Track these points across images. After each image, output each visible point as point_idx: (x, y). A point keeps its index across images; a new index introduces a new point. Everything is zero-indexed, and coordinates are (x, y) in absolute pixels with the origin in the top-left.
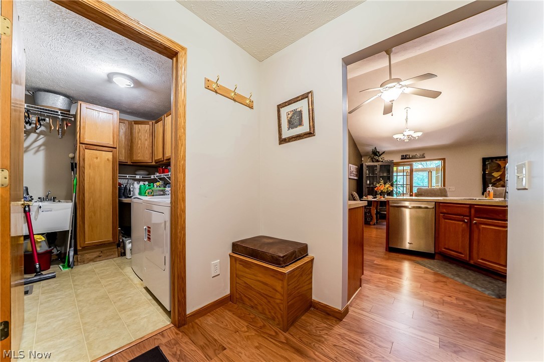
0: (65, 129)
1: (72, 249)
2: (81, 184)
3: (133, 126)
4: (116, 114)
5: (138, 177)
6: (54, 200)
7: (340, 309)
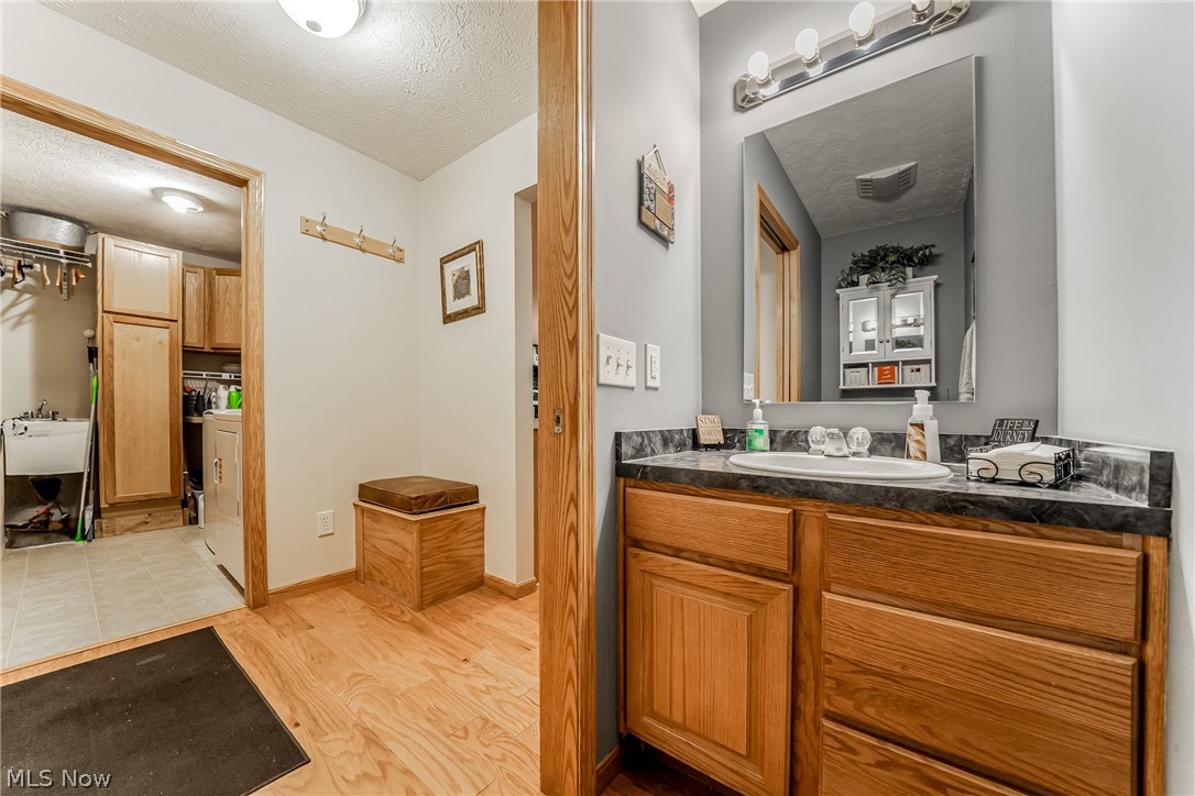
0: (74, 283)
1: (91, 507)
2: (107, 387)
3: (213, 278)
4: (176, 256)
5: (225, 376)
6: (54, 416)
7: (515, 582)
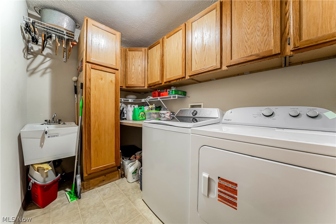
1: (79, 175)
2: (87, 107)
3: (127, 53)
4: (118, 35)
6: (59, 122)
